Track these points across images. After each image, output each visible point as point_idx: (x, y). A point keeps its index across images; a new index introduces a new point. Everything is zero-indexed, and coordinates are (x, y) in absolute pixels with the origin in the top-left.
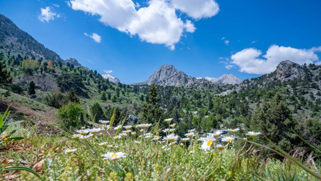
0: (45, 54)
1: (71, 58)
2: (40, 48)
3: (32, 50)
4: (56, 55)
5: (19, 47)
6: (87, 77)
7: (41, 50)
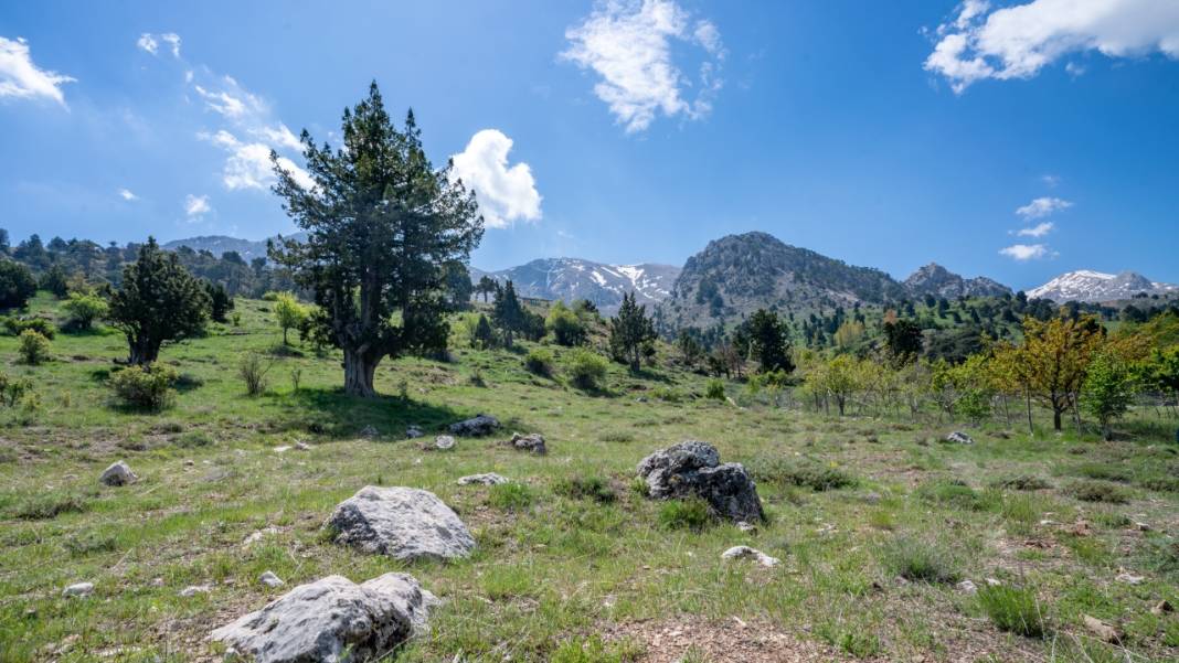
0: (854, 286)
1: (923, 268)
2: (839, 274)
3: (827, 290)
4: (880, 275)
5: (801, 295)
6: (996, 324)
7: (844, 278)
